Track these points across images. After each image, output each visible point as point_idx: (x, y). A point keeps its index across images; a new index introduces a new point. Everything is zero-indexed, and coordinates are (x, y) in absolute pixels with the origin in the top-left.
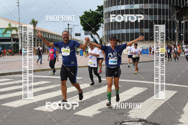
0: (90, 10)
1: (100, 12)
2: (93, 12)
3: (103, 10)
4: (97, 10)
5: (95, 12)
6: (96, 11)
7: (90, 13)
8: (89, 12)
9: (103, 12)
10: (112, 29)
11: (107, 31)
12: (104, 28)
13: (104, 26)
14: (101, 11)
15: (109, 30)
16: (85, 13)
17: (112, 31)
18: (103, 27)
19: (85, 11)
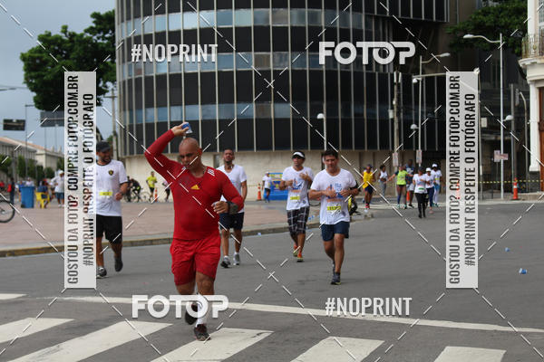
0: (65, 29)
1: (104, 38)
2: (73, 35)
3: (114, 31)
4: (92, 28)
5: (82, 35)
6: (86, 31)
7: (63, 41)
8: (57, 38)
9: (114, 36)
10: (149, 105)
11: (131, 110)
12: (117, 101)
13: (117, 93)
14: (107, 33)
15: (139, 107)
16: (41, 38)
17: (149, 110)
18: (113, 98)
19: (43, 33)
